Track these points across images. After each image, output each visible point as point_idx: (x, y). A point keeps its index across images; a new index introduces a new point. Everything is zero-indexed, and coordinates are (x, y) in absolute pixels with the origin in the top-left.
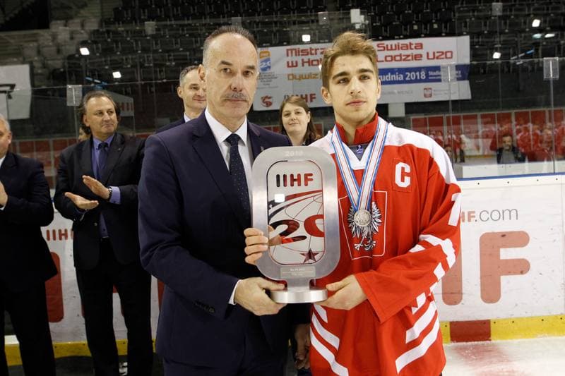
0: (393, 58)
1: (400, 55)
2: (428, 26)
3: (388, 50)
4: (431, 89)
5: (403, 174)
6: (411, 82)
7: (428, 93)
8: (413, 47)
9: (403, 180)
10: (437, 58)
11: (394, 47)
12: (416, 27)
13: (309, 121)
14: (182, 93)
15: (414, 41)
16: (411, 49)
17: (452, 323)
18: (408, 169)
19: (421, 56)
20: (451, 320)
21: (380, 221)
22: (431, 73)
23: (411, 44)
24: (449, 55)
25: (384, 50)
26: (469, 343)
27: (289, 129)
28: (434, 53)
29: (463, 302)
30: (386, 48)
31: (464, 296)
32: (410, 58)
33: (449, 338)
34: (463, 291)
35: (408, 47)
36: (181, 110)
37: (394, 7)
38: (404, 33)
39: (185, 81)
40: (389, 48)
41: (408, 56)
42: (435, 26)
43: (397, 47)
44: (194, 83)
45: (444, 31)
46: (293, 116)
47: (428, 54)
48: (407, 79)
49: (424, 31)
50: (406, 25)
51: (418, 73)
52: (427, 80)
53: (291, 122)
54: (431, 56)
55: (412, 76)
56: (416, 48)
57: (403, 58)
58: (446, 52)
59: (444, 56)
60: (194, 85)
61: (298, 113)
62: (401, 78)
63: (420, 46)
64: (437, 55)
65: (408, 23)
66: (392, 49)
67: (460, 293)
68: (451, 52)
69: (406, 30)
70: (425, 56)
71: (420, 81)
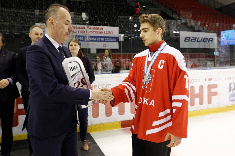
0: (93, 32)
1: (95, 31)
2: (103, 22)
3: (91, 29)
4: (105, 44)
5: (162, 64)
6: (98, 41)
7: (105, 45)
8: (100, 29)
9: (161, 66)
10: (108, 33)
11: (93, 28)
12: (99, 22)
13: (79, 48)
14: (31, 36)
15: (100, 27)
16: (99, 29)
17: (121, 121)
18: (163, 62)
19: (102, 32)
20: (121, 120)
21: (151, 80)
22: (106, 39)
23: (99, 28)
24: (112, 33)
25: (89, 29)
26: (127, 128)
27: (72, 51)
28: (107, 32)
29: (125, 114)
30: (90, 28)
31: (125, 112)
32: (98, 33)
33: (120, 127)
34: (125, 110)
35: (98, 29)
36: (31, 42)
37: (91, 14)
38: (95, 24)
39: (33, 31)
40: (91, 28)
41: (98, 32)
42: (106, 22)
43: (94, 28)
44: (36, 32)
45: (109, 24)
46: (74, 46)
47: (105, 32)
48: (97, 40)
49: (102, 24)
50: (95, 21)
51: (101, 38)
52: (104, 41)
53: (73, 49)
54: (106, 33)
55: (99, 39)
56: (101, 29)
57: (96, 32)
58: (111, 32)
59: (110, 33)
60: (37, 33)
61: (75, 45)
62: (95, 39)
63: (102, 29)
64: (108, 32)
65: (96, 20)
66: (92, 29)
67: (124, 111)
68: (113, 32)
69: (95, 23)
70: (104, 33)
71: (102, 41)
